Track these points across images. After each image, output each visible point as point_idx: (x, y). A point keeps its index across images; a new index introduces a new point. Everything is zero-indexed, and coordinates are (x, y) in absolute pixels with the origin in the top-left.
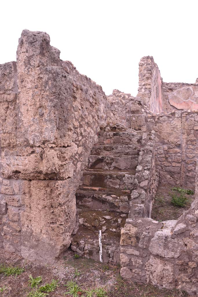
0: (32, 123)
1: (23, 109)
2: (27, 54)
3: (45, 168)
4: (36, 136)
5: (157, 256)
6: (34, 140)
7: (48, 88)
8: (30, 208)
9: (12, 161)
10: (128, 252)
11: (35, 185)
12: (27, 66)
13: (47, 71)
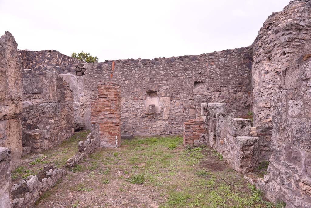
0: (14, 87)
1: (9, 78)
2: (12, 48)
3: (19, 111)
4: (16, 94)
5: (46, 139)
6: (15, 97)
7: (20, 71)
8: (9, 136)
9: (3, 109)
10: (40, 141)
11: (13, 122)
12: (12, 55)
13: (20, 62)
